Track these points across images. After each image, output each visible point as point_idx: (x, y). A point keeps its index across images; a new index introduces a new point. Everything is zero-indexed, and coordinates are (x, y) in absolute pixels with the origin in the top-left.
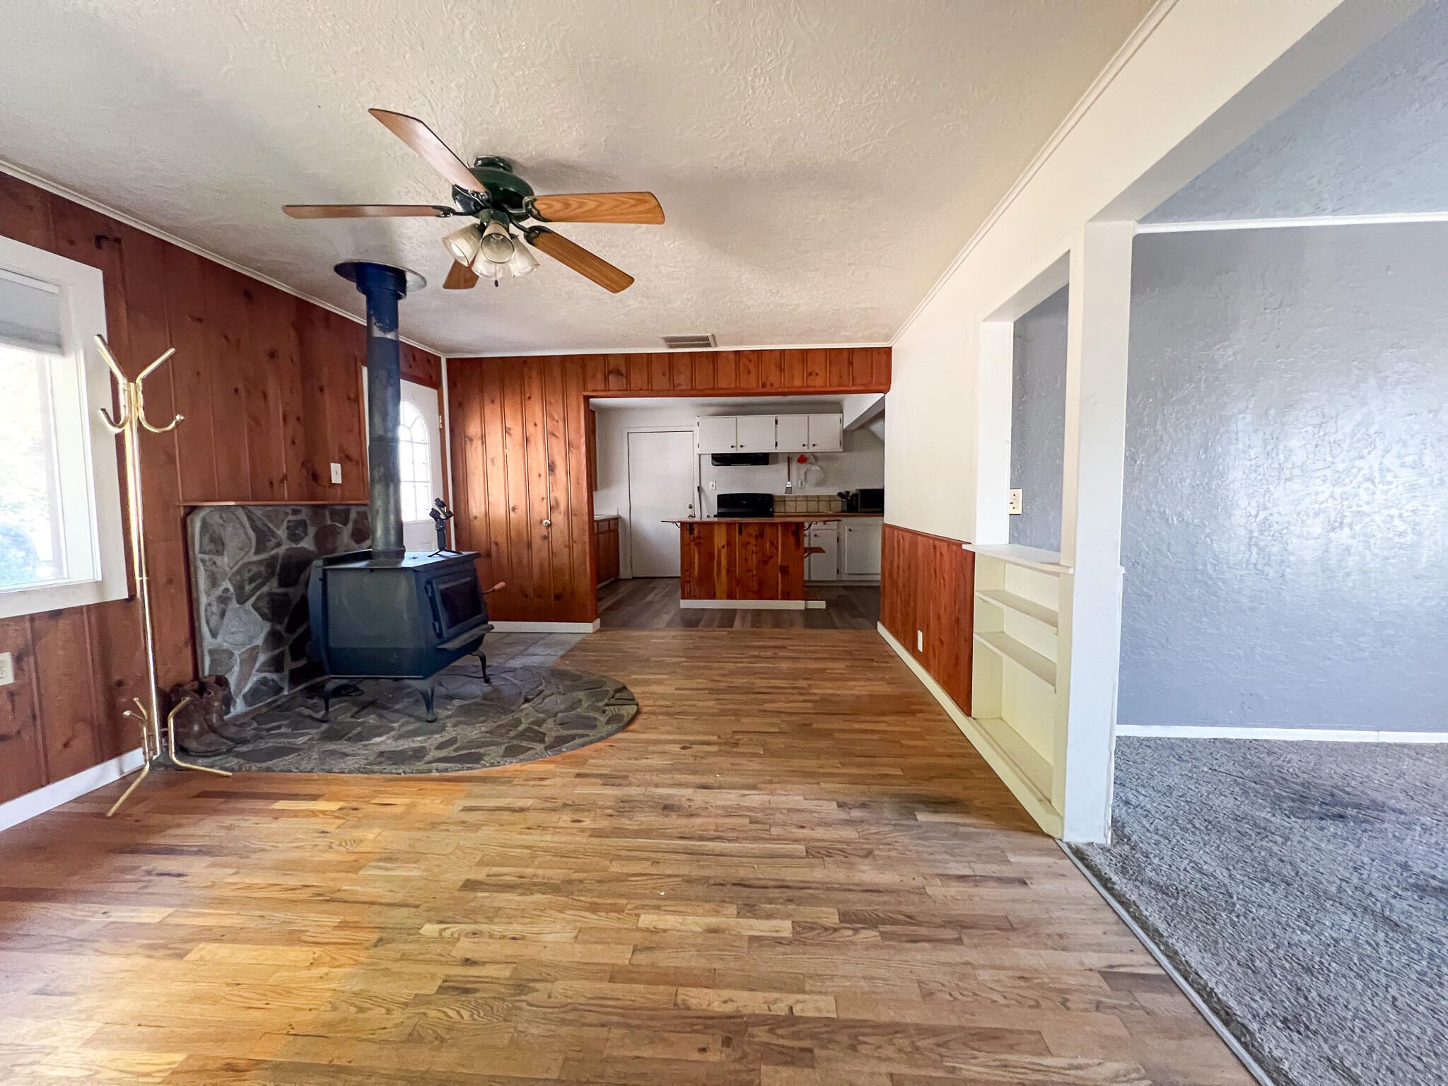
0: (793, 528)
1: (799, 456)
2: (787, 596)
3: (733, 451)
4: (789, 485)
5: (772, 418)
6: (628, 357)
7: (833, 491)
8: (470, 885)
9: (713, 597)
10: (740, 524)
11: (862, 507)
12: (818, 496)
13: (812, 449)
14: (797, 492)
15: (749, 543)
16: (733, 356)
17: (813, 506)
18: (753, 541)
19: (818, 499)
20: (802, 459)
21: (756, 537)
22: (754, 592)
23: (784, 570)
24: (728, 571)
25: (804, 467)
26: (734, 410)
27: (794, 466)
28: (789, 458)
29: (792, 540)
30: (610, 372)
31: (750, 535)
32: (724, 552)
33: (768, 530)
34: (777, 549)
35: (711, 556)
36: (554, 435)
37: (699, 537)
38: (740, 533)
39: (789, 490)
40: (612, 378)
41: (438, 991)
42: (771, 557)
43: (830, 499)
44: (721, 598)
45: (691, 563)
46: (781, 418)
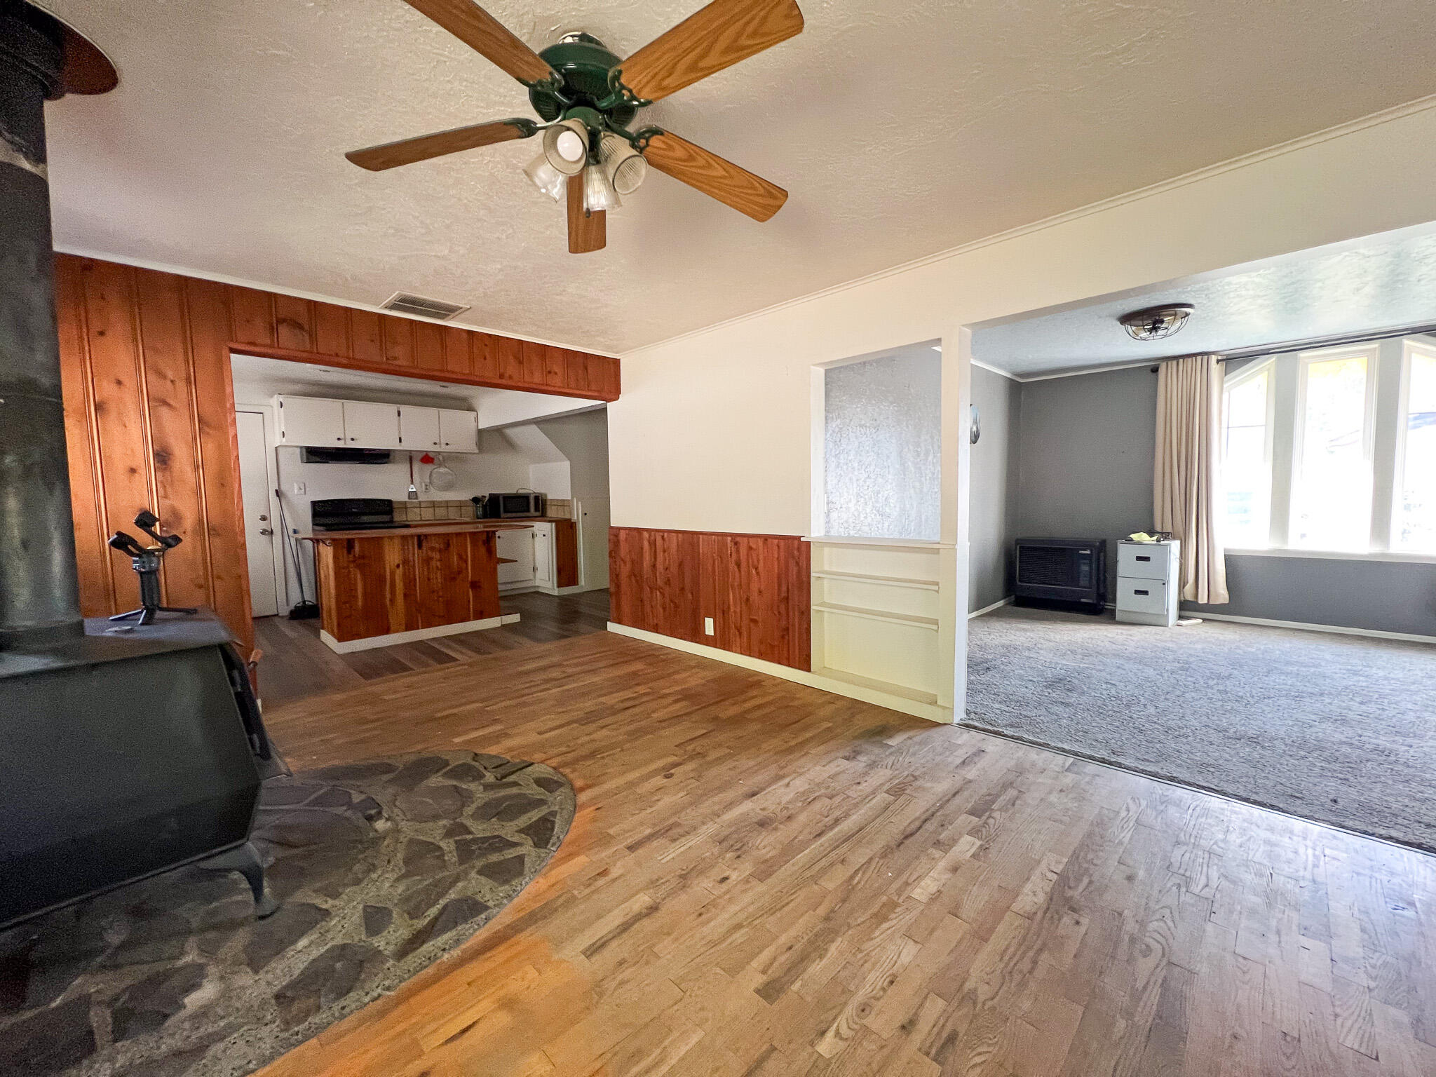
0: (484, 537)
1: (421, 456)
2: (480, 615)
3: (340, 445)
4: (412, 488)
5: (393, 408)
6: (313, 306)
7: (465, 495)
8: (770, 991)
9: (387, 631)
10: (419, 537)
11: (506, 511)
12: (447, 502)
13: (444, 448)
14: (422, 498)
15: (432, 558)
16: (465, 336)
17: (441, 513)
18: (436, 556)
19: (447, 504)
20: (427, 459)
21: (440, 551)
22: (439, 617)
23: (475, 585)
24: (405, 595)
25: (429, 467)
26: (324, 391)
27: (417, 466)
28: (410, 457)
29: (483, 550)
30: (281, 321)
31: (433, 549)
32: (399, 572)
33: (454, 541)
34: (466, 561)
35: (382, 579)
36: (165, 403)
37: (363, 557)
38: (420, 546)
39: (412, 495)
40: (284, 331)
41: (939, 1063)
42: (459, 573)
43: (460, 505)
44: (397, 631)
45: (353, 589)
46: (403, 408)
